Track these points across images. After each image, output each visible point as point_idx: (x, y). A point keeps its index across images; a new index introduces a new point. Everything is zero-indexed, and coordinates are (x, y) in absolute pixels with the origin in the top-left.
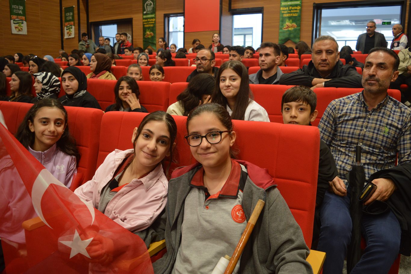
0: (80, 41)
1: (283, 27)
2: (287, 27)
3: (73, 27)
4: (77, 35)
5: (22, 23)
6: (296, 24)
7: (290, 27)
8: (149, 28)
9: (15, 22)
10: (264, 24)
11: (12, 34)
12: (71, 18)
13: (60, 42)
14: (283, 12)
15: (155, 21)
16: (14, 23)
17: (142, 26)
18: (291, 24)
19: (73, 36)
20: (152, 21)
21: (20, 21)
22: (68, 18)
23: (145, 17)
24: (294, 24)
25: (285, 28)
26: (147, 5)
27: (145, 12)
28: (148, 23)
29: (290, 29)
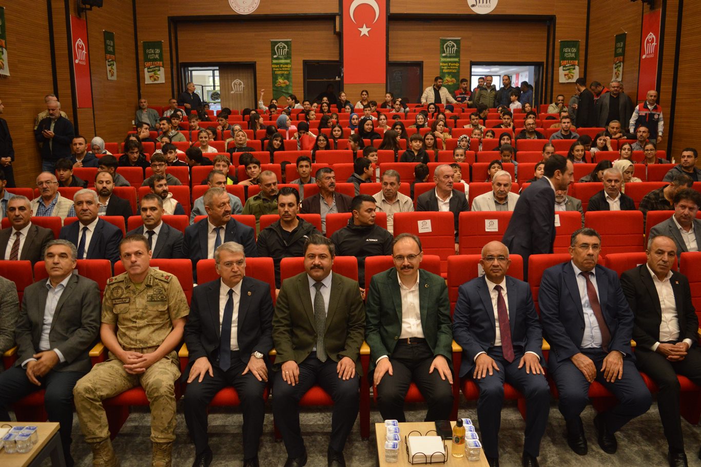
3: (162, 69)
4: (169, 81)
5: (114, 64)
9: (109, 63)
11: (108, 81)
12: (156, 56)
14: (443, 67)
15: (291, 68)
16: (109, 66)
17: (270, 73)
20: (287, 68)
21: (112, 62)
22: (151, 57)
23: (274, 61)
24: (454, 79)
26: (278, 48)
27: (275, 56)
28: (280, 69)
29: (450, 83)
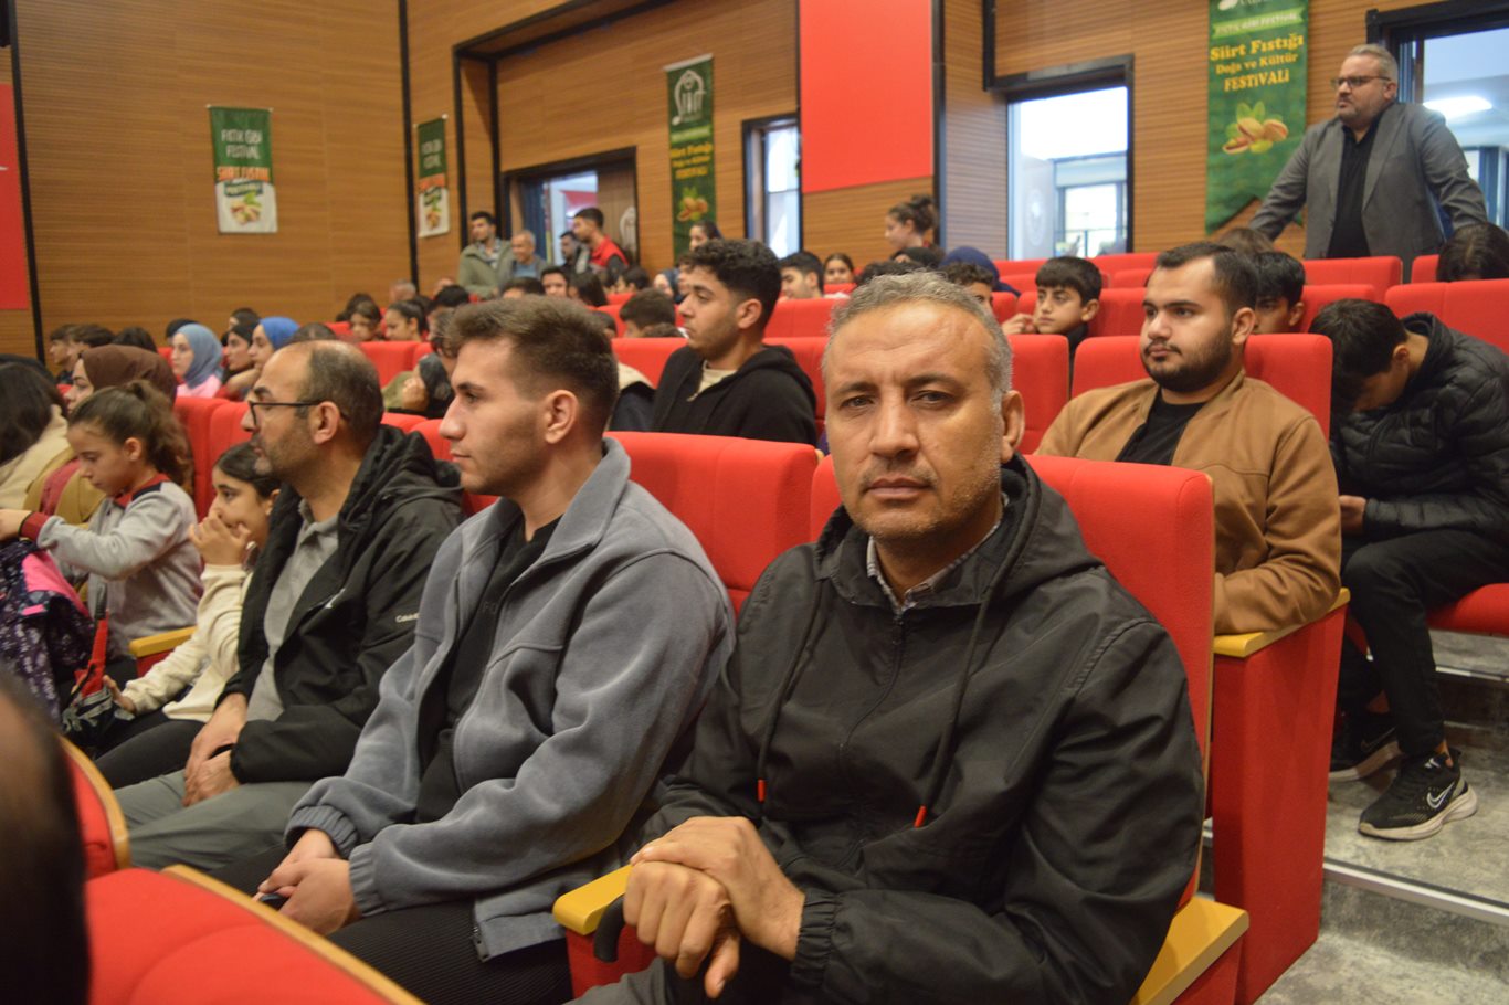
0: (465, 242)
1: (1226, 140)
2: (1241, 138)
3: (444, 193)
4: (457, 224)
5: (260, 192)
6: (1284, 122)
7: (1254, 140)
8: (691, 182)
9: (234, 190)
10: (1136, 134)
11: (221, 234)
12: (436, 161)
13: (406, 250)
14: (1221, 69)
15: (712, 154)
16: (229, 195)
17: (668, 177)
18: (1261, 123)
19: (443, 228)
20: (702, 154)
21: (252, 187)
22: (429, 165)
23: (677, 137)
24: (1276, 122)
25: (1232, 142)
26: (683, 90)
27: (676, 121)
28: (688, 162)
29: (1256, 147)
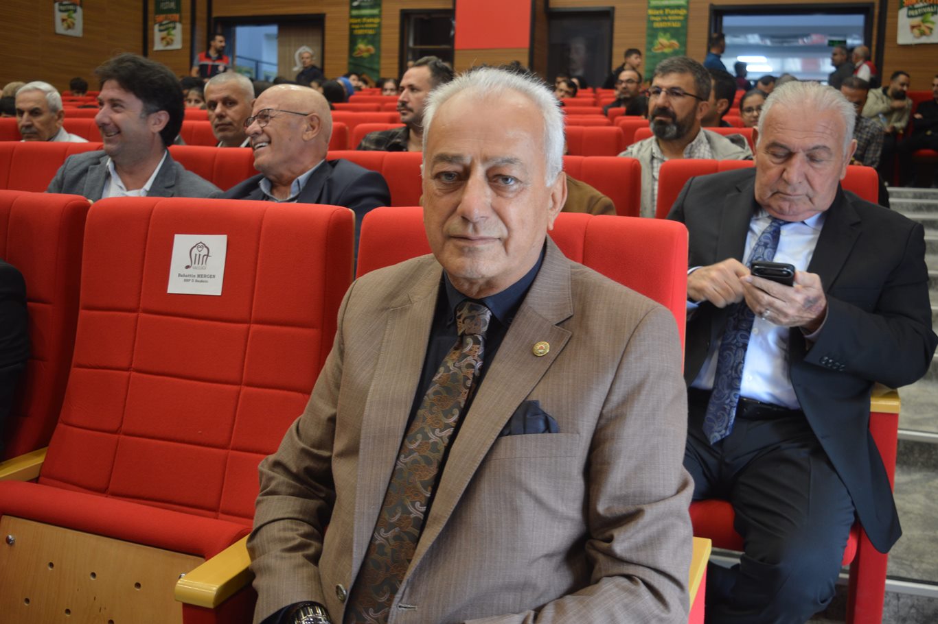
2: (660, 46)
3: (179, 26)
5: (75, 11)
6: (678, 42)
7: (665, 47)
8: (364, 36)
9: (61, 7)
11: (57, 34)
12: (171, 6)
14: (653, 18)
15: (380, 24)
16: (61, 11)
18: (669, 41)
19: (177, 45)
21: (71, 7)
22: (163, 7)
23: (355, 12)
24: (674, 42)
25: (656, 48)
27: (355, 4)
